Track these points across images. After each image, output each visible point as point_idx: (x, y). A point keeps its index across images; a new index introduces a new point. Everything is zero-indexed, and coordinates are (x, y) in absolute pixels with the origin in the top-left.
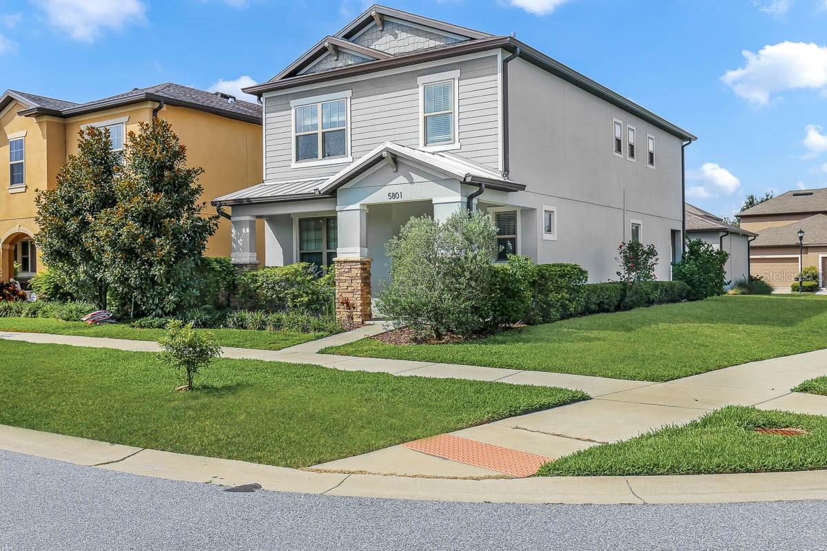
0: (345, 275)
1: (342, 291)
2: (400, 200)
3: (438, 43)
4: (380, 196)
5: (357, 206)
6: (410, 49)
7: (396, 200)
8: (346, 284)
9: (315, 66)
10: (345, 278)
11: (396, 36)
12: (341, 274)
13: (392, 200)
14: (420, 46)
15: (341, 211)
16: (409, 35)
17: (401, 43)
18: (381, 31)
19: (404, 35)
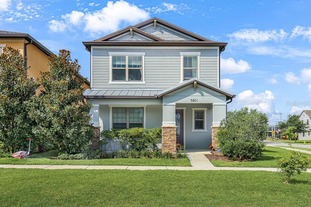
0: (167, 133)
1: (165, 140)
2: (197, 102)
3: (184, 39)
4: (187, 100)
5: (174, 104)
6: (170, 39)
7: (195, 102)
8: (168, 137)
9: (119, 38)
10: (167, 135)
11: (162, 33)
12: (165, 133)
13: (193, 102)
14: (175, 39)
15: (165, 105)
16: (169, 33)
17: (165, 36)
18: (155, 29)
19: (166, 33)
